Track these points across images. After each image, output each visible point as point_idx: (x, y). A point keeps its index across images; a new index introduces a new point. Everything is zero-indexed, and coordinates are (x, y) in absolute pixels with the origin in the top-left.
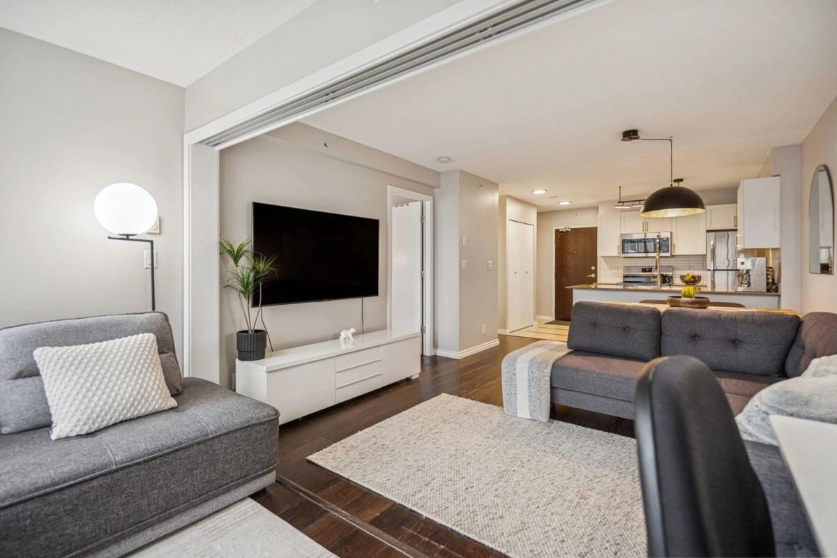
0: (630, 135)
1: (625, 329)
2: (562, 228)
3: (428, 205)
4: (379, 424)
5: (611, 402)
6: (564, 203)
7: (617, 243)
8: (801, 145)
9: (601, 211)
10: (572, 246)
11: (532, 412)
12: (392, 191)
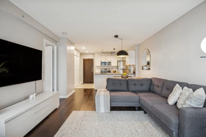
0: (116, 36)
1: (121, 84)
2: (85, 58)
3: (55, 47)
4: (60, 129)
5: (124, 103)
6: (87, 52)
7: (100, 63)
8: (139, 45)
9: (96, 55)
10: (87, 63)
11: (105, 110)
12: (45, 41)
